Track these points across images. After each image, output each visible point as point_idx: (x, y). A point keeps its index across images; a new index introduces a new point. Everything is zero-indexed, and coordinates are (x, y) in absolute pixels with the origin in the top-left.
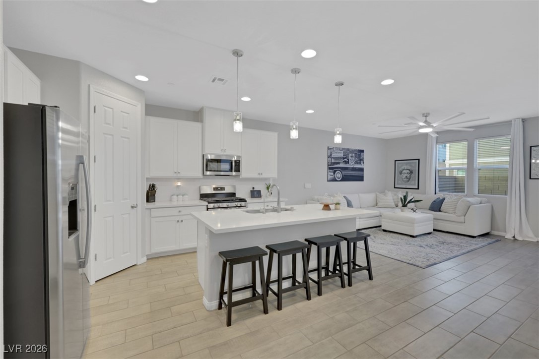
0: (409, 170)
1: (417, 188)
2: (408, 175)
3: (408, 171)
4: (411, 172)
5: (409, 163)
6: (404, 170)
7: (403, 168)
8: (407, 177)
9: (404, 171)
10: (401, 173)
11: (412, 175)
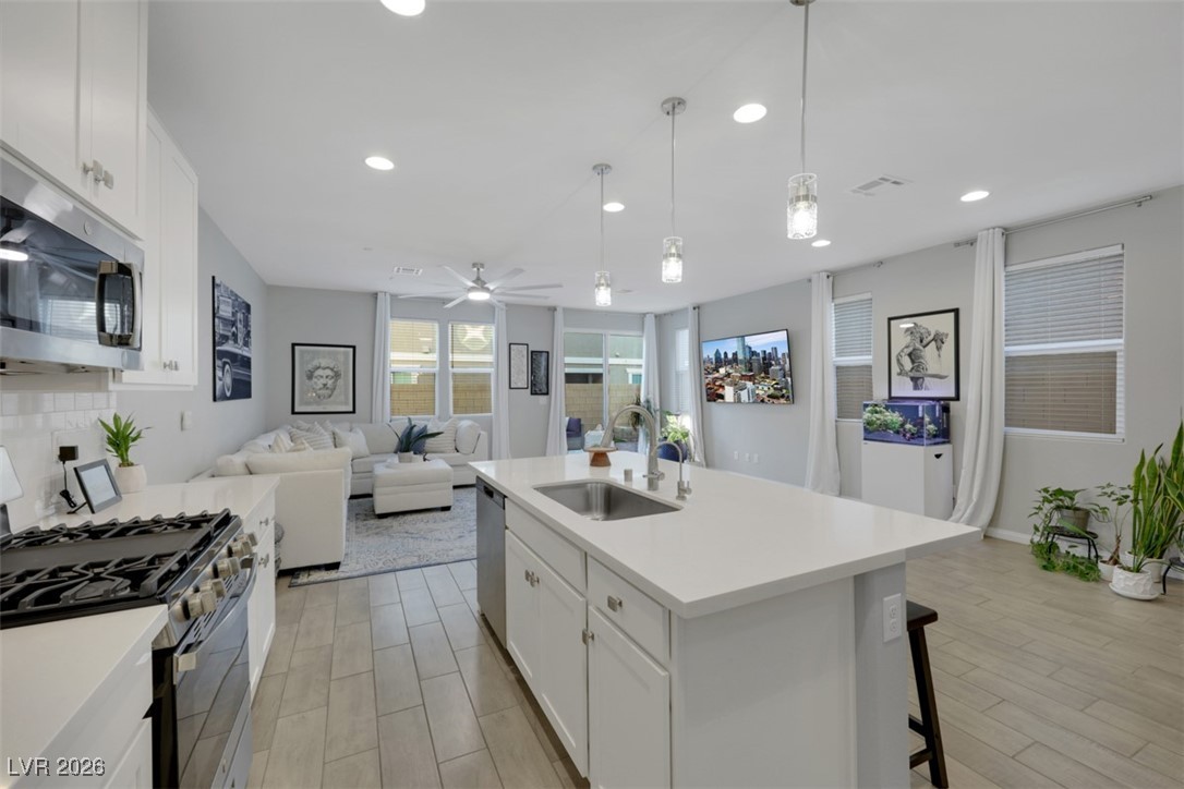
0: (332, 370)
1: (351, 410)
2: (330, 382)
3: (329, 372)
4: (337, 375)
5: (329, 353)
6: (319, 368)
7: (316, 363)
8: (325, 385)
9: (319, 372)
10: (310, 376)
11: (340, 382)
